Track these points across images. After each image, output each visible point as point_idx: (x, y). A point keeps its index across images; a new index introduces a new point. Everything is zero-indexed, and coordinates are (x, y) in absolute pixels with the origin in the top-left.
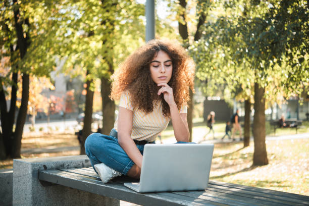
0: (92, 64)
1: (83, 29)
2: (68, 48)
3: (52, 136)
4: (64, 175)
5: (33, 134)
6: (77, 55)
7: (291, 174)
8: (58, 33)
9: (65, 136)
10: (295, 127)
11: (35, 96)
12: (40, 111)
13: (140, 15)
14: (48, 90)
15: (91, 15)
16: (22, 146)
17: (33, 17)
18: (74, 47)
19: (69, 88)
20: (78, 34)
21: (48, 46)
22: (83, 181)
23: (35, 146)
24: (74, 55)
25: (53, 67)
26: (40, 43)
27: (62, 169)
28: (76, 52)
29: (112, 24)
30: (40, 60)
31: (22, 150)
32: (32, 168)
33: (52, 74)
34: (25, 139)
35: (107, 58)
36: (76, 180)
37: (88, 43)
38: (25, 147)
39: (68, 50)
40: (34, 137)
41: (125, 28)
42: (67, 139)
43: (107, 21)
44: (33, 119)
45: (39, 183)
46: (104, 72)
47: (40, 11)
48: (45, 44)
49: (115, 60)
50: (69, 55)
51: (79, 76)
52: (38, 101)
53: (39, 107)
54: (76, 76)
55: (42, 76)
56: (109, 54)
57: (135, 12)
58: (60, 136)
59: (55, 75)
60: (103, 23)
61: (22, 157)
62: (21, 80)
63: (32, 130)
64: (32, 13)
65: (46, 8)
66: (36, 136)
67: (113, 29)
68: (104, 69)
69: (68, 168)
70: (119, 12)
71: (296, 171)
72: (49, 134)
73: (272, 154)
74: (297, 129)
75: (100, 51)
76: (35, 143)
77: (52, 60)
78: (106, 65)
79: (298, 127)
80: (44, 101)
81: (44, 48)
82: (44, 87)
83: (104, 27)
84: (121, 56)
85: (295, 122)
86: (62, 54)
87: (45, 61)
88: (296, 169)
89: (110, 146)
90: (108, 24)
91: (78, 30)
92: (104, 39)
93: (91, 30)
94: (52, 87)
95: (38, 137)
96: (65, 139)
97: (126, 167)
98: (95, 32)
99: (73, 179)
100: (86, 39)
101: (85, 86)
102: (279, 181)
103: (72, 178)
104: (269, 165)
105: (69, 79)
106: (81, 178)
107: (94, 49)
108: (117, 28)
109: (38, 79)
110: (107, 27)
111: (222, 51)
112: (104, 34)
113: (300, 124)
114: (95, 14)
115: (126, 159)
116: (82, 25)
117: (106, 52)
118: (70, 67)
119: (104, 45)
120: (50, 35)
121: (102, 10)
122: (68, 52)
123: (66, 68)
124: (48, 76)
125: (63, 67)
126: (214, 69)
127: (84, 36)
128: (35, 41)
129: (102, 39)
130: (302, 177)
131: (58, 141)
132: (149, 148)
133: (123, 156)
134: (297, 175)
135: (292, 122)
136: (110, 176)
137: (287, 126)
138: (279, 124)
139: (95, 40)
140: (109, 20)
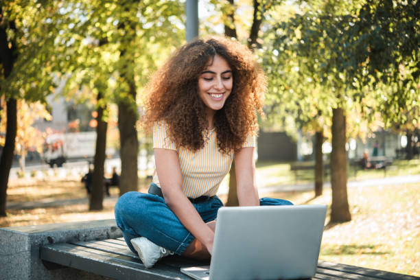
0: (104, 84)
1: (93, 35)
2: (72, 62)
3: (49, 184)
4: (80, 252)
5: (22, 182)
6: (83, 72)
7: (384, 235)
8: (57, 41)
9: (66, 185)
10: (384, 168)
11: (24, 129)
12: (32, 150)
13: (173, 14)
14: (42, 120)
15: (103, 15)
16: (8, 198)
17: (21, 20)
18: (80, 60)
19: (72, 117)
20: (86, 42)
21: (44, 58)
22: (113, 264)
23: (26, 198)
24: (80, 72)
25: (51, 88)
26: (33, 55)
27: (77, 243)
28: (83, 66)
29: (133, 28)
30: (32, 79)
31: (8, 204)
32: (30, 243)
33: (49, 99)
34: (11, 188)
35: (126, 76)
36: (102, 261)
37: (99, 55)
38: (11, 201)
39: (71, 64)
40: (24, 186)
41: (151, 33)
42: (70, 188)
43: (126, 24)
44: (22, 161)
45: (42, 265)
46: (122, 95)
47: (31, 10)
48: (39, 56)
49: (137, 78)
50: (73, 71)
51: (87, 100)
52: (29, 136)
53: (30, 144)
54: (82, 102)
55: (34, 101)
56: (129, 70)
57: (166, 10)
58: (60, 185)
59: (53, 100)
60: (121, 26)
61: (7, 214)
62: (5, 108)
63: (20, 176)
64: (20, 14)
65: (39, 5)
66: (27, 185)
67: (135, 35)
68: (123, 91)
69: (85, 241)
70: (143, 10)
71: (391, 230)
72: (44, 181)
73: (355, 207)
74: (385, 171)
75: (118, 66)
76: (26, 194)
77: (49, 78)
78: (125, 86)
79: (387, 167)
80: (37, 135)
81: (38, 62)
82: (37, 117)
83: (122, 32)
84: (145, 72)
85: (383, 161)
86: (64, 70)
87: (40, 80)
88: (390, 228)
89: (155, 211)
90: (127, 27)
91: (85, 37)
92: (122, 49)
93: (104, 36)
94: (48, 117)
95: (29, 186)
96: (66, 188)
97: (182, 244)
98: (110, 39)
99: (97, 260)
100: (96, 49)
101: (95, 114)
102: (371, 245)
103: (94, 259)
104: (352, 222)
105: (73, 104)
106: (109, 258)
107: (108, 63)
108: (140, 33)
109: (29, 106)
110: (127, 32)
111: (297, 64)
112: (122, 41)
113: (390, 164)
114: (109, 13)
115: (181, 231)
116: (91, 29)
117: (125, 67)
118: (74, 88)
119: (122, 58)
120: (46, 43)
121: (119, 8)
122: (72, 68)
123: (68, 90)
124: (43, 101)
125: (64, 89)
126: (285, 90)
127: (93, 45)
128: (25, 52)
129: (119, 49)
130: (401, 238)
131: (58, 191)
132: (224, 213)
133: (176, 227)
134: (394, 236)
135: (378, 162)
136: (157, 256)
137: (373, 167)
138: (361, 165)
139: (109, 51)
140: (129, 22)
